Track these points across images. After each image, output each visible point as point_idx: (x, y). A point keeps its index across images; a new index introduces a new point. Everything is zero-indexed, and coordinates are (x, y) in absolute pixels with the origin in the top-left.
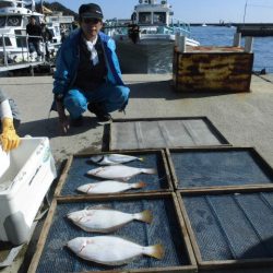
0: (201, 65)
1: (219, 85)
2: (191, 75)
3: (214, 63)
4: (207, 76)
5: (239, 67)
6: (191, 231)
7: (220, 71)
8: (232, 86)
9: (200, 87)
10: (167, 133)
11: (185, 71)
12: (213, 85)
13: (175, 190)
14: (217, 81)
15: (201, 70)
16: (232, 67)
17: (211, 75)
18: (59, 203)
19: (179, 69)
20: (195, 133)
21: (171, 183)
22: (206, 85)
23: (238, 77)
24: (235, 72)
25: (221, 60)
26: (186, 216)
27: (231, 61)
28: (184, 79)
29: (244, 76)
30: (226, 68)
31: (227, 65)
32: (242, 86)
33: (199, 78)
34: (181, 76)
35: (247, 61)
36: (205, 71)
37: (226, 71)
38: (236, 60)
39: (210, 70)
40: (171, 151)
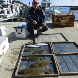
0: (60, 19)
1: (65, 24)
2: (57, 22)
3: (64, 18)
4: (62, 22)
5: (71, 20)
10: (51, 38)
11: (56, 21)
12: (63, 24)
13: (54, 54)
15: (60, 20)
16: (69, 19)
17: (63, 22)
19: (54, 20)
20: (59, 38)
21: (52, 52)
22: (61, 25)
23: (71, 22)
24: (70, 21)
26: (57, 61)
27: (68, 18)
28: (55, 23)
31: (67, 19)
32: (72, 25)
33: (60, 22)
35: (73, 18)
36: (61, 21)
37: (67, 21)
38: (70, 17)
39: (62, 20)
40: (52, 43)
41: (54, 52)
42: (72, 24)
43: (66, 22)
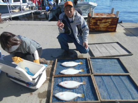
0: (98, 22)
1: (104, 29)
2: (94, 25)
3: (103, 21)
4: (100, 26)
5: (113, 23)
6: (98, 89)
8: (109, 30)
9: (97, 30)
11: (92, 24)
12: (102, 29)
15: (98, 24)
16: (110, 23)
17: (102, 26)
19: (90, 23)
21: (90, 71)
22: (100, 29)
23: (112, 26)
24: (111, 24)
25: (106, 20)
27: (110, 20)
28: (92, 27)
29: (114, 26)
30: (108, 23)
31: (108, 22)
33: (97, 26)
34: (91, 26)
35: (116, 21)
36: (100, 24)
37: (108, 24)
38: (112, 20)
39: (102, 24)
40: (91, 58)
41: (92, 71)
42: (114, 29)
43: (106, 26)
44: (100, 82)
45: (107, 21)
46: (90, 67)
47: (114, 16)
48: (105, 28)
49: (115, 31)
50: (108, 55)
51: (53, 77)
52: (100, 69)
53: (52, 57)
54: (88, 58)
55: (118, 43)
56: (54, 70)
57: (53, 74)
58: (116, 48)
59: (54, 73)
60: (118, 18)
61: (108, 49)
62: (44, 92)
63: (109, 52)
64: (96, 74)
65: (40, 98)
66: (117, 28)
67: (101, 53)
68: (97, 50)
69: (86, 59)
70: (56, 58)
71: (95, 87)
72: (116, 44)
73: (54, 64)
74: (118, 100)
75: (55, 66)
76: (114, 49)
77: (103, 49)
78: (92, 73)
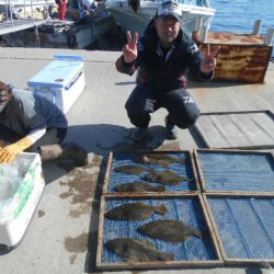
0: (219, 56)
1: (234, 76)
3: (232, 54)
4: (224, 67)
7: (238, 62)
8: (247, 77)
12: (229, 75)
14: (233, 71)
15: (219, 61)
16: (249, 59)
17: (229, 66)
18: (107, 199)
21: (198, 185)
22: (222, 75)
23: (254, 69)
24: (251, 64)
25: (240, 52)
27: (249, 53)
29: (260, 68)
30: (244, 60)
31: (245, 57)
35: (265, 54)
36: (223, 62)
37: (243, 63)
38: (255, 52)
39: (227, 62)
40: (198, 151)
42: (259, 75)
43: (238, 68)
44: (223, 214)
45: (243, 54)
46: (196, 175)
47: (261, 42)
48: (237, 71)
49: (261, 81)
50: (244, 143)
51: (103, 197)
52: (223, 181)
53: (98, 145)
54: (191, 152)
55: (268, 113)
56: (106, 181)
57: (102, 190)
58: (263, 126)
59: (105, 188)
60: (271, 48)
61: (244, 128)
62: (80, 237)
63: (247, 137)
64: (211, 191)
65: (70, 251)
66: (268, 72)
67: (224, 137)
68: (216, 131)
69: (187, 153)
70: (110, 149)
71: (209, 224)
72: (263, 115)
73: (104, 166)
74: (266, 260)
75: (108, 169)
76: (258, 129)
77: (231, 127)
78: (202, 191)
